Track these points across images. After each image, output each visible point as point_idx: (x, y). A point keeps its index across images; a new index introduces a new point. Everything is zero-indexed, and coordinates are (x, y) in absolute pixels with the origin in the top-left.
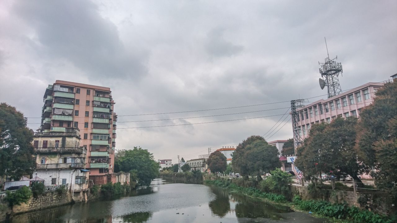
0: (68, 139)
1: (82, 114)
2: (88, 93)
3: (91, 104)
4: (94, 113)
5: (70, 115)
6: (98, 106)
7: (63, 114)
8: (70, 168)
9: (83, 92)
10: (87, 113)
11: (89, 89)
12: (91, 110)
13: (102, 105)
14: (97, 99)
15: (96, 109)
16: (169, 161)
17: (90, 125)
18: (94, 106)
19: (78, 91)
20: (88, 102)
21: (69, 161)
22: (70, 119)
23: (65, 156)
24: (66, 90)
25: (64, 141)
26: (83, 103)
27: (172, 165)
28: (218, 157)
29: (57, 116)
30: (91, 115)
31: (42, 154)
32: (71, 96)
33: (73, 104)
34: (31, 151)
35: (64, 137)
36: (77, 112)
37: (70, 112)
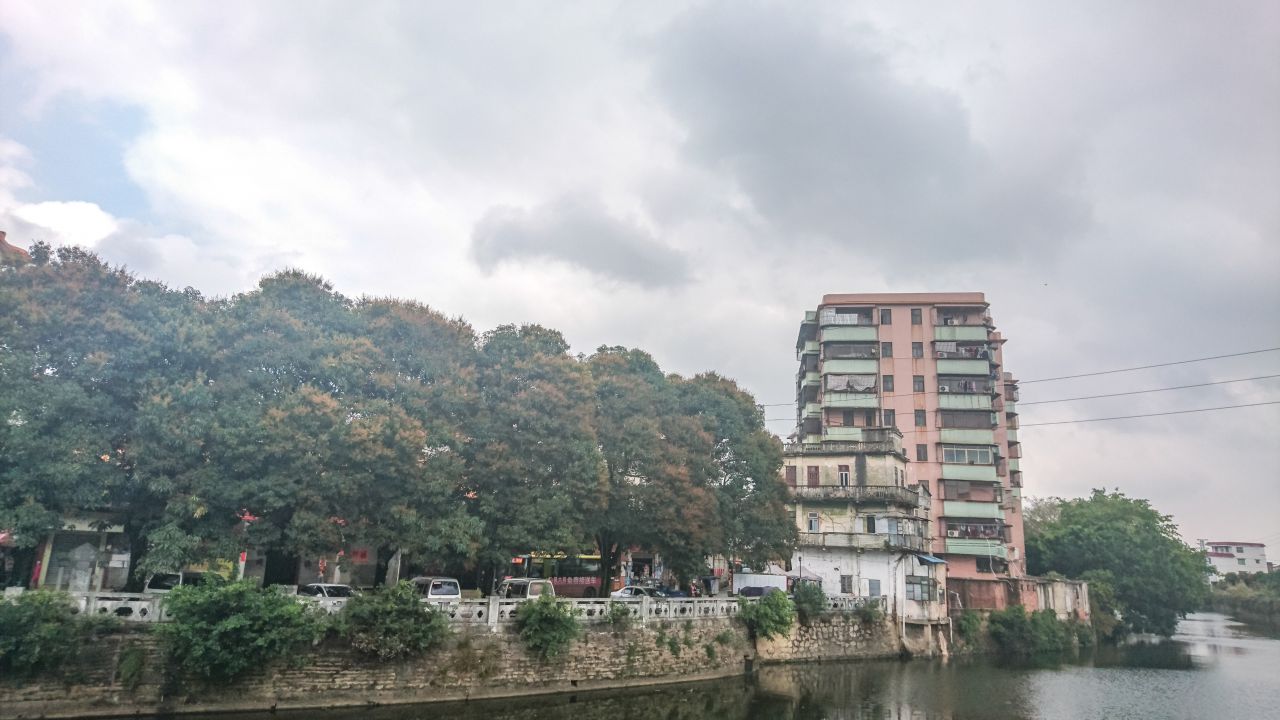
0: (872, 463)
1: (904, 383)
2: (916, 319)
3: (927, 351)
4: (941, 377)
5: (868, 391)
6: (952, 357)
7: (850, 390)
8: (888, 550)
9: (902, 317)
10: (919, 381)
11: (915, 306)
12: (929, 369)
13: (962, 350)
14: (944, 333)
15: (945, 367)
16: (1253, 549)
17: (930, 418)
18: (936, 359)
19: (886, 318)
20: (918, 347)
21: (882, 526)
22: (871, 402)
23: (871, 511)
24: (853, 319)
25: (861, 469)
26: (902, 350)
27: (1270, 565)
29: (835, 397)
30: (930, 385)
31: (809, 503)
32: (868, 334)
33: (874, 357)
34: (781, 494)
35: (861, 457)
36: (889, 379)
37: (870, 382)
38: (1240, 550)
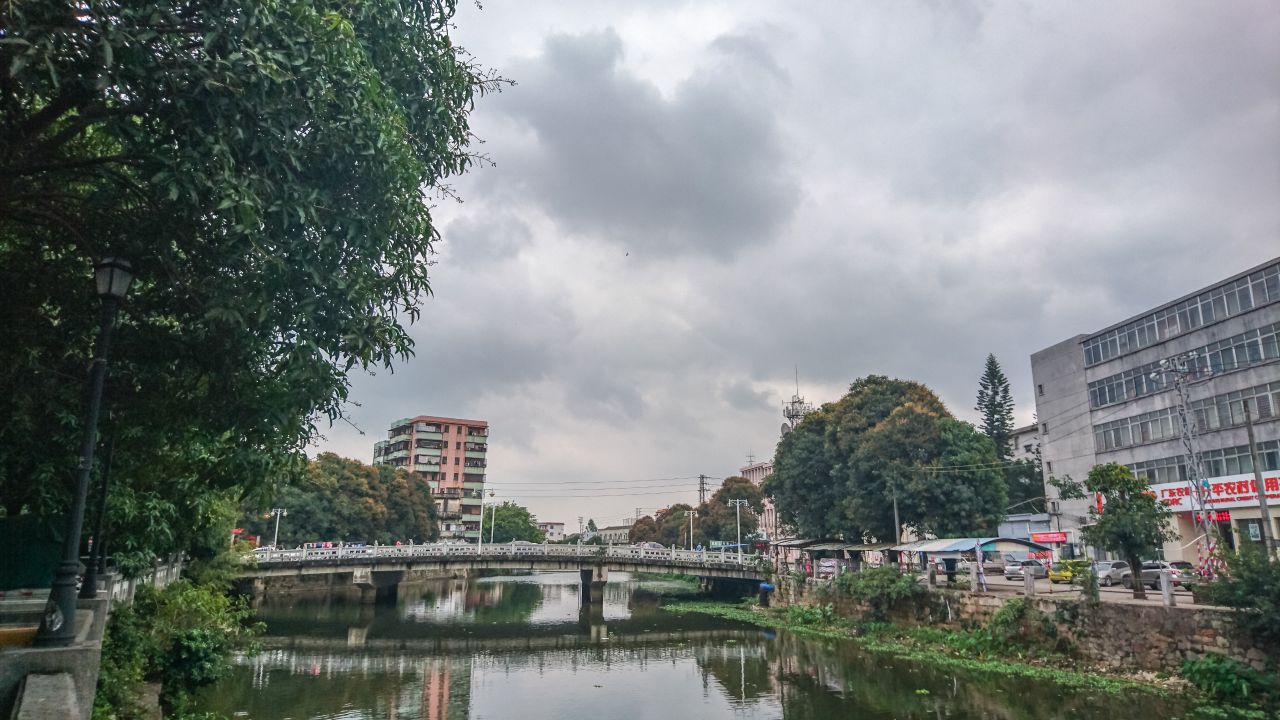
0: (450, 502)
1: (451, 461)
2: (459, 432)
3: (462, 446)
4: (467, 459)
5: (437, 464)
6: (473, 450)
7: (429, 463)
8: (454, 537)
9: (453, 430)
10: (457, 461)
11: (459, 425)
12: (462, 455)
13: (477, 447)
14: (470, 439)
15: (470, 455)
16: (559, 527)
17: (460, 477)
18: (466, 450)
19: (447, 430)
20: (458, 444)
21: (453, 528)
22: (436, 469)
23: (449, 522)
24: (433, 429)
25: (446, 504)
26: (452, 446)
27: (565, 535)
28: (647, 527)
29: (421, 466)
30: (462, 462)
31: (442, 519)
32: (438, 437)
33: (440, 448)
34: (433, 516)
35: (446, 500)
36: (445, 458)
37: (437, 460)
38: (552, 528)
